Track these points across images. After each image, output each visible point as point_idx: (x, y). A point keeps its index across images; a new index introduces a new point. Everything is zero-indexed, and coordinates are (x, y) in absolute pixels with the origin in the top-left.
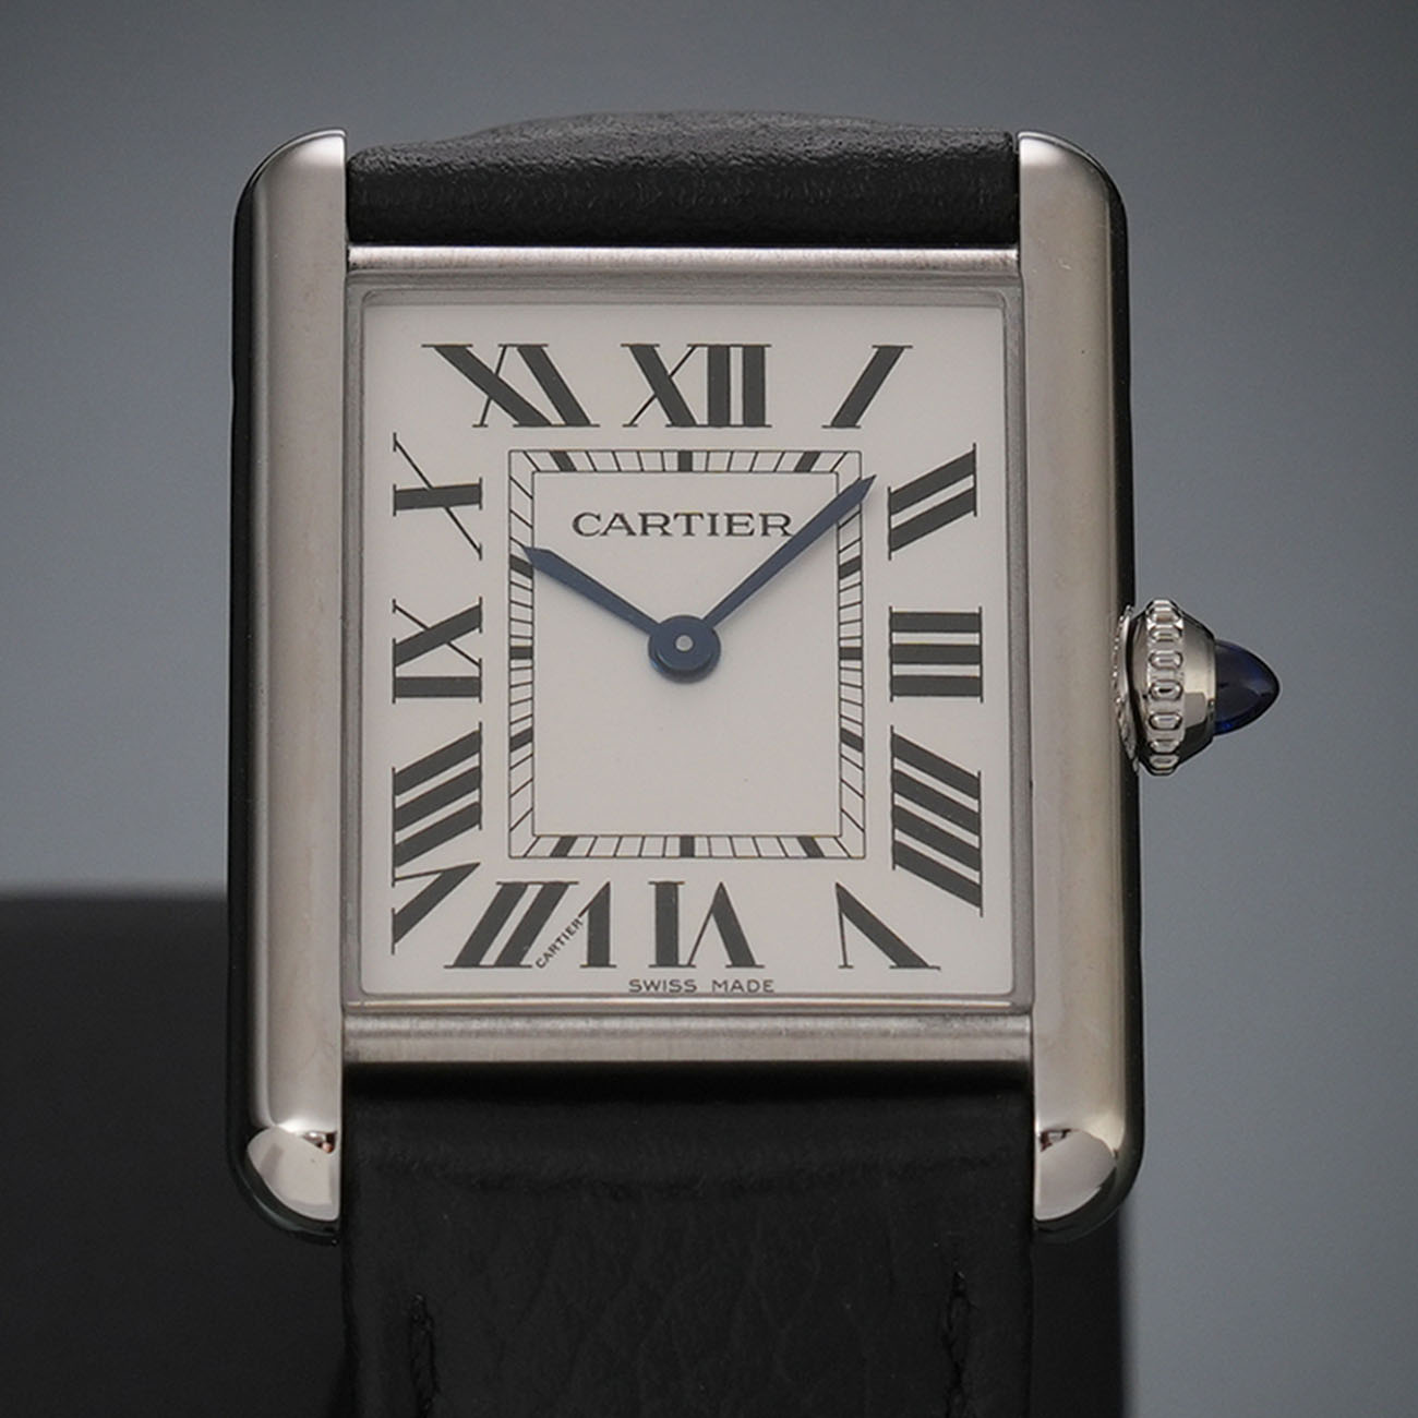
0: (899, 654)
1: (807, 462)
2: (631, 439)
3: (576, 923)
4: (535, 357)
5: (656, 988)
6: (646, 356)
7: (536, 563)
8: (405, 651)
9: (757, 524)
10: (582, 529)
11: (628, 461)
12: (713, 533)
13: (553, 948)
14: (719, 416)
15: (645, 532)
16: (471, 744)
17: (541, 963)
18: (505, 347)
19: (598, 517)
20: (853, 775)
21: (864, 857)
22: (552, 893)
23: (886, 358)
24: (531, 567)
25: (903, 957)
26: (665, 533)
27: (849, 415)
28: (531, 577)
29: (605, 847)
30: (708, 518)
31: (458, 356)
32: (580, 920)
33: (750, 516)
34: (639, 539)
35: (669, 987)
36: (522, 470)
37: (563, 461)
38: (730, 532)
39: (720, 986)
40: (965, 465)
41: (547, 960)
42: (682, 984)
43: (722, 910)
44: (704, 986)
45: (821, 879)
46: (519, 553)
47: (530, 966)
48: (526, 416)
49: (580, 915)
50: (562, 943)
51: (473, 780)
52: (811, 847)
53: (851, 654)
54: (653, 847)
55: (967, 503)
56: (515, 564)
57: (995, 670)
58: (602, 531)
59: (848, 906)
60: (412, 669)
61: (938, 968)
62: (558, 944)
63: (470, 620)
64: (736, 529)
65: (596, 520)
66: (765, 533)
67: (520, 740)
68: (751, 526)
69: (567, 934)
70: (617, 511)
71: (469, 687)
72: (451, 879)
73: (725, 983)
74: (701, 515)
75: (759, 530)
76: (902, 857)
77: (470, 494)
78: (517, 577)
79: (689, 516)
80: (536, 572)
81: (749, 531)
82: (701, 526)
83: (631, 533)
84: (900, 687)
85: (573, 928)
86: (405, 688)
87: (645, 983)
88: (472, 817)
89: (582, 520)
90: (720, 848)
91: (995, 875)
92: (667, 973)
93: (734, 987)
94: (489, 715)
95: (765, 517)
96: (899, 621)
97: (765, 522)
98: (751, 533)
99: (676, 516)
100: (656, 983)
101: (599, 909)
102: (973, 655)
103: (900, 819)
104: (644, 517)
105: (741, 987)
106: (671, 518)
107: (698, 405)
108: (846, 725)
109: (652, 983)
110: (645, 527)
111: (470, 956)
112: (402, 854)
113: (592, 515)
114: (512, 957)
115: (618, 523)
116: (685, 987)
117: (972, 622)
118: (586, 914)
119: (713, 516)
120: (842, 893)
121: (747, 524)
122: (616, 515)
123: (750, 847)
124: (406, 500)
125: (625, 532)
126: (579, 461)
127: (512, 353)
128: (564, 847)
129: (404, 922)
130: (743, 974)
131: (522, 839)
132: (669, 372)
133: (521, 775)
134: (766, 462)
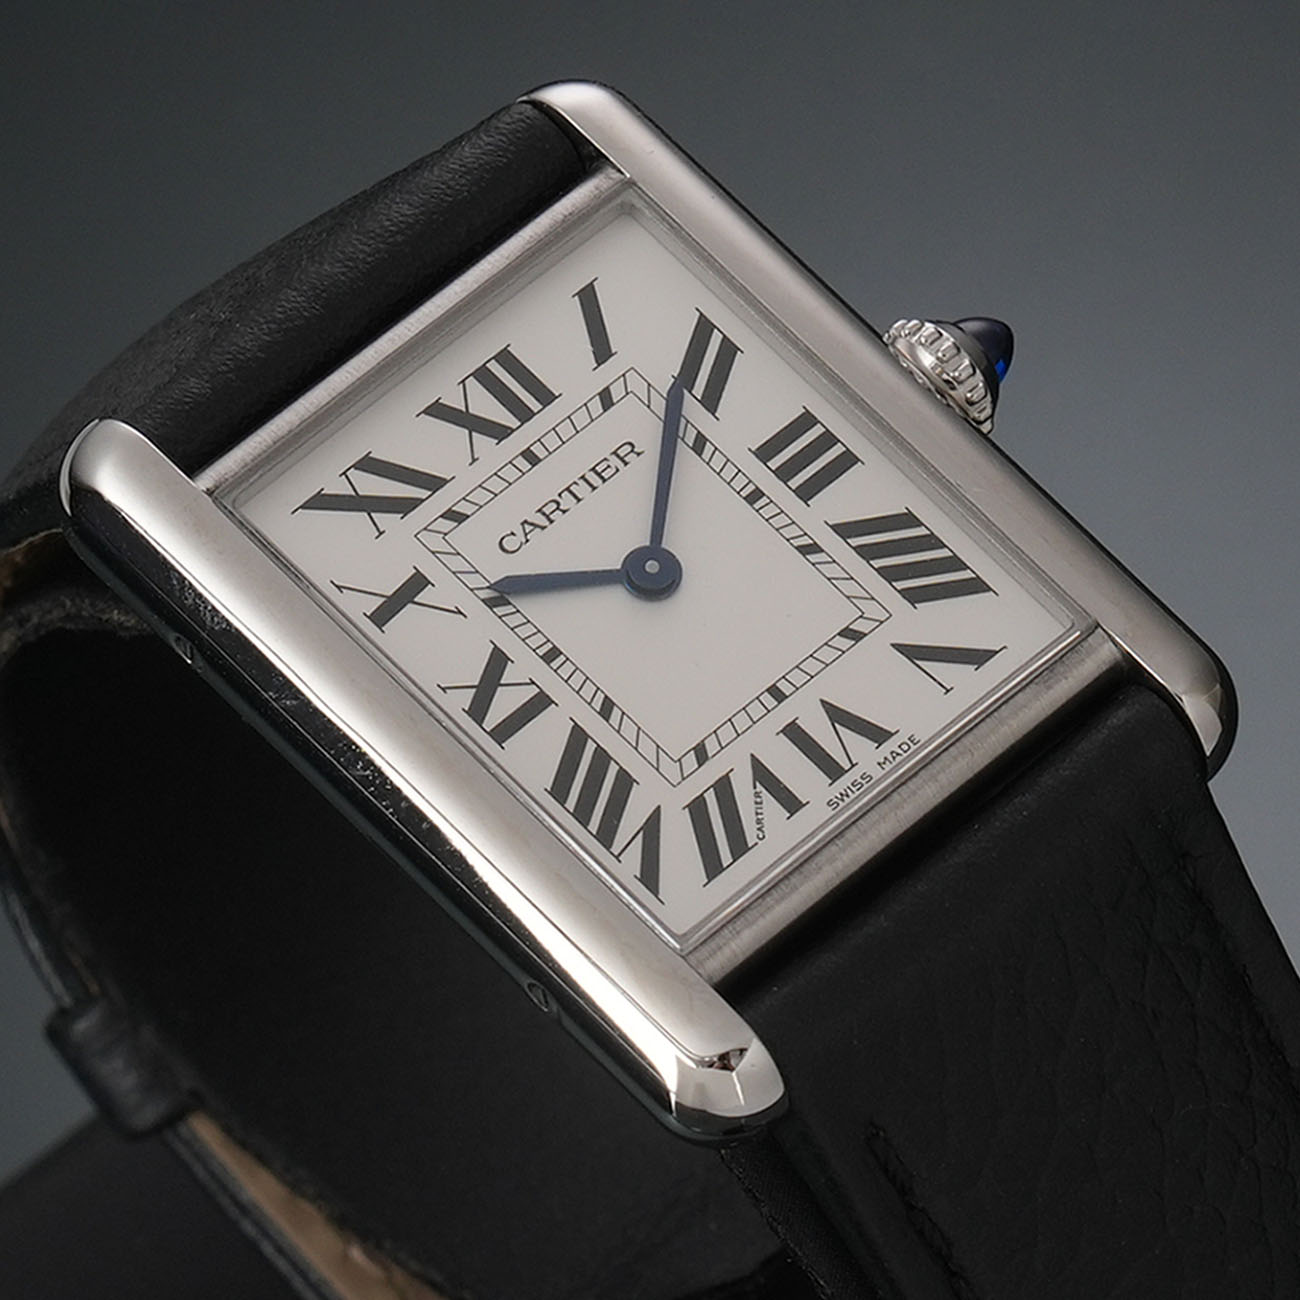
0: (784, 473)
1: (606, 399)
2: (483, 469)
3: (757, 795)
4: (368, 465)
5: (848, 796)
7: (504, 593)
8: (478, 711)
9: (615, 462)
10: (510, 549)
11: (495, 485)
13: (759, 821)
14: (524, 415)
15: (551, 522)
16: (578, 737)
17: (761, 836)
18: (344, 474)
19: (513, 534)
20: (832, 571)
21: (891, 616)
22: (723, 787)
23: (588, 298)
24: (502, 597)
25: (978, 657)
26: (564, 511)
27: (602, 351)
28: (510, 603)
29: (727, 733)
30: (581, 482)
31: (321, 502)
32: (758, 790)
33: (605, 459)
34: (551, 527)
35: (854, 789)
36: (435, 542)
37: (455, 516)
38: (604, 480)
39: (884, 763)
40: (704, 328)
41: (763, 832)
42: (860, 780)
43: (838, 716)
44: (877, 773)
45: (877, 648)
46: (485, 594)
47: (756, 844)
48: (405, 506)
49: (755, 787)
50: (761, 814)
51: (602, 758)
52: (852, 634)
53: (755, 496)
54: (756, 710)
55: (729, 351)
56: (491, 603)
57: (850, 437)
58: (524, 540)
59: (914, 653)
60: (494, 718)
61: (1005, 647)
62: (760, 817)
63: (498, 661)
64: (605, 475)
65: (512, 537)
66: (626, 464)
67: (607, 709)
68: (613, 466)
69: (759, 806)
70: (522, 521)
71: (540, 702)
72: (651, 828)
73: (886, 758)
74: (575, 483)
75: (620, 465)
76: (914, 597)
77: (418, 582)
78: (500, 611)
79: (568, 490)
80: (509, 598)
81: (614, 470)
83: (543, 528)
84: (806, 493)
85: (758, 800)
86: (501, 734)
87: (836, 797)
88: (625, 782)
89: (504, 541)
90: (798, 678)
91: (979, 562)
92: (844, 782)
93: (894, 758)
94: (569, 710)
95: (615, 453)
96: (765, 453)
97: (618, 456)
98: (618, 470)
99: (560, 495)
100: (844, 792)
101: (762, 774)
102: (828, 440)
103: (889, 574)
104: (541, 511)
105: (898, 754)
106: (558, 499)
107: (503, 416)
108: (797, 542)
109: (841, 794)
110: (547, 517)
111: (713, 867)
112: (606, 835)
113: (508, 535)
114: (740, 848)
115: (528, 528)
116: (864, 782)
117: (806, 421)
118: (758, 784)
119: (583, 477)
120: (900, 648)
121: (609, 466)
122: (522, 524)
123: (812, 666)
124: (381, 617)
125: (538, 530)
126: (464, 508)
127: (355, 474)
128: (701, 754)
129: (650, 876)
130: (891, 745)
131: (671, 770)
132: (464, 409)
133: (629, 731)
134: (581, 419)
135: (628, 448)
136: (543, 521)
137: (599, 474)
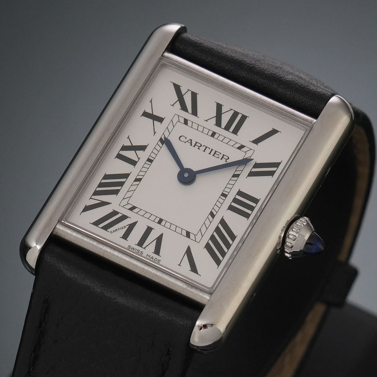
0: (235, 201)
1: (241, 147)
2: (205, 124)
3: (125, 227)
4: (194, 96)
5: (134, 250)
6: (219, 107)
7: (166, 142)
8: (124, 148)
9: (221, 156)
10: (180, 139)
11: (200, 129)
12: (210, 153)
13: (116, 230)
14: (227, 128)
15: (194, 146)
16: (126, 176)
17: (111, 232)
18: (189, 90)
19: (186, 138)
20: (207, 223)
21: (199, 243)
22: (124, 217)
23: (274, 132)
24: (164, 142)
25: (194, 269)
26: (199, 149)
27: (257, 141)
28: (163, 144)
29: (142, 213)
30: (210, 150)
31: (177, 88)
32: (126, 227)
33: (221, 154)
34: (192, 147)
35: (137, 251)
36: (175, 120)
37: (186, 122)
38: (213, 155)
39: (148, 256)
40: (277, 165)
41: (113, 232)
42: (140, 252)
43: (159, 240)
44: (145, 255)
45: (186, 242)
46: (163, 138)
47: (109, 232)
48: (184, 108)
49: (127, 226)
50: (119, 230)
51: (122, 184)
52: (188, 235)
53: (224, 195)
54: (153, 218)
55: (272, 173)
56: (161, 140)
58: (185, 142)
59: (189, 252)
60: (125, 153)
61: (200, 276)
62: (118, 230)
63: (143, 148)
64: (215, 155)
65: (185, 138)
66: (221, 159)
67: (138, 180)
68: (219, 156)
69: (121, 228)
70: (191, 139)
71: (133, 163)
72: (103, 204)
73: (150, 256)
74: (209, 148)
75: (221, 158)
76: (208, 247)
77: (160, 120)
78: (160, 143)
79: (206, 147)
80: (164, 144)
81: (218, 157)
82: (208, 151)
83: (191, 145)
84: (231, 208)
85: (123, 228)
86: (120, 157)
87: (132, 247)
88: (116, 192)
89: (182, 137)
90: (168, 225)
91: (226, 261)
92: (138, 248)
93: (151, 258)
94: (134, 171)
95: (224, 155)
96: (240, 193)
97: (223, 156)
98: (218, 158)
99: (204, 146)
100: (134, 249)
101: (132, 227)
102: (252, 208)
103: (212, 238)
104: (196, 143)
105: (153, 259)
106: (202, 146)
107: (224, 123)
108: (213, 211)
109: (134, 248)
110: (195, 145)
111: (96, 223)
112: (96, 193)
113: (184, 136)
114: (106, 228)
115: (190, 141)
117: (256, 201)
118: (128, 226)
119: (212, 150)
120: (189, 248)
121: (219, 155)
122: (190, 139)
123: (174, 228)
124: (145, 114)
125: (190, 144)
126: (189, 123)
127: (190, 93)
128: (133, 208)
129: (87, 208)
130: (155, 256)
131: (125, 202)
132: (222, 113)
133: (133, 188)
134: (232, 143)
135: (227, 158)
136: (193, 144)
137: (215, 153)
